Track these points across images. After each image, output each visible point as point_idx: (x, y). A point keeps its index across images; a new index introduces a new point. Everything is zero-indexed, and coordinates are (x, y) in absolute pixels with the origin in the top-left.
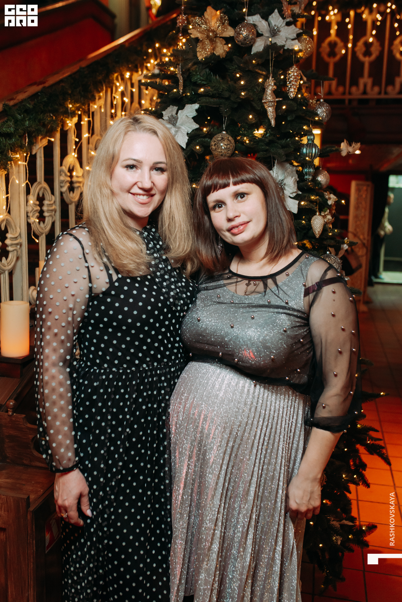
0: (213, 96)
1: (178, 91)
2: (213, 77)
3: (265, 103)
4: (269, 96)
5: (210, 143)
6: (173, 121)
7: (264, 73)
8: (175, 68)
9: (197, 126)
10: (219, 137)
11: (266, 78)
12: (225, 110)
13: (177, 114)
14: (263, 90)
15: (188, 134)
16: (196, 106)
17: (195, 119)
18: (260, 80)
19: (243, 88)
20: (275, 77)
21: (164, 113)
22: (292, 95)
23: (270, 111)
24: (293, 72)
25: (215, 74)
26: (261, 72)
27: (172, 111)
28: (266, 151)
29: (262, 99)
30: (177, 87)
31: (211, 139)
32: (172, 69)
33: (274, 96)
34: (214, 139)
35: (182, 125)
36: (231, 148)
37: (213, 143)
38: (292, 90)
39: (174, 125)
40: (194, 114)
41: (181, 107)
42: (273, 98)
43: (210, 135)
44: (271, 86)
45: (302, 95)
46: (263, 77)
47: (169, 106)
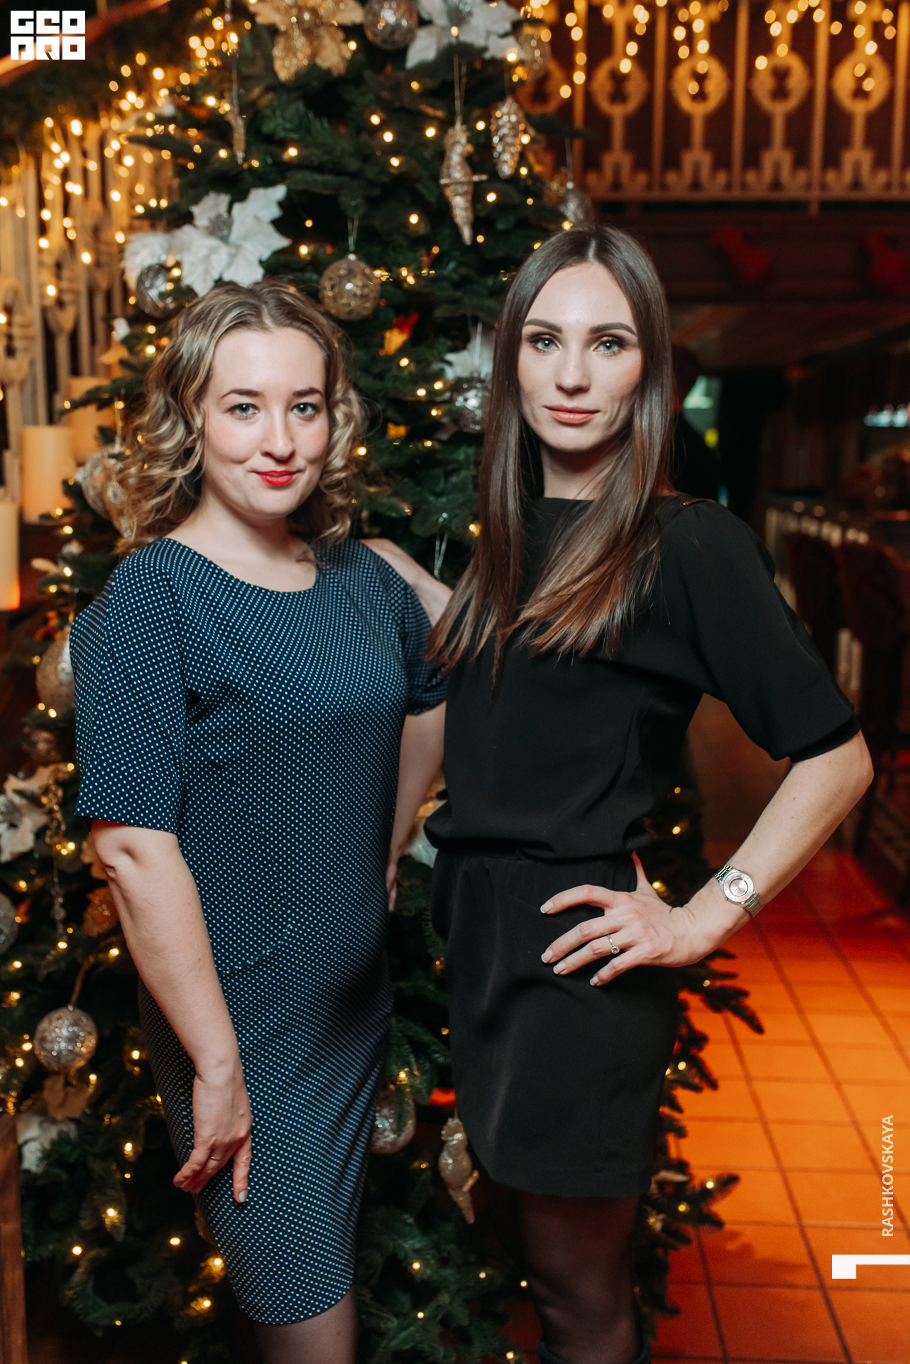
0: (320, 169)
1: (232, 156)
2: (316, 124)
3: (447, 185)
4: (456, 171)
5: (317, 282)
6: (220, 229)
7: (440, 114)
8: (220, 97)
9: (281, 242)
10: (341, 268)
11: (445, 125)
12: (352, 203)
13: (230, 210)
14: (441, 155)
15: (261, 262)
16: (280, 192)
17: (278, 224)
18: (431, 132)
19: (393, 149)
20: (469, 123)
21: (195, 210)
22: (506, 170)
23: (460, 206)
24: (507, 114)
25: (319, 114)
26: (430, 111)
27: (216, 205)
28: (455, 301)
29: (436, 178)
30: (229, 145)
31: (320, 274)
32: (211, 101)
33: (468, 170)
34: (328, 273)
35: (245, 237)
36: (372, 295)
37: (327, 284)
38: (506, 157)
39: (225, 239)
40: (275, 212)
41: (239, 194)
42: (466, 175)
43: (317, 265)
44: (459, 145)
45: (530, 169)
46: (435, 123)
47: (206, 193)
